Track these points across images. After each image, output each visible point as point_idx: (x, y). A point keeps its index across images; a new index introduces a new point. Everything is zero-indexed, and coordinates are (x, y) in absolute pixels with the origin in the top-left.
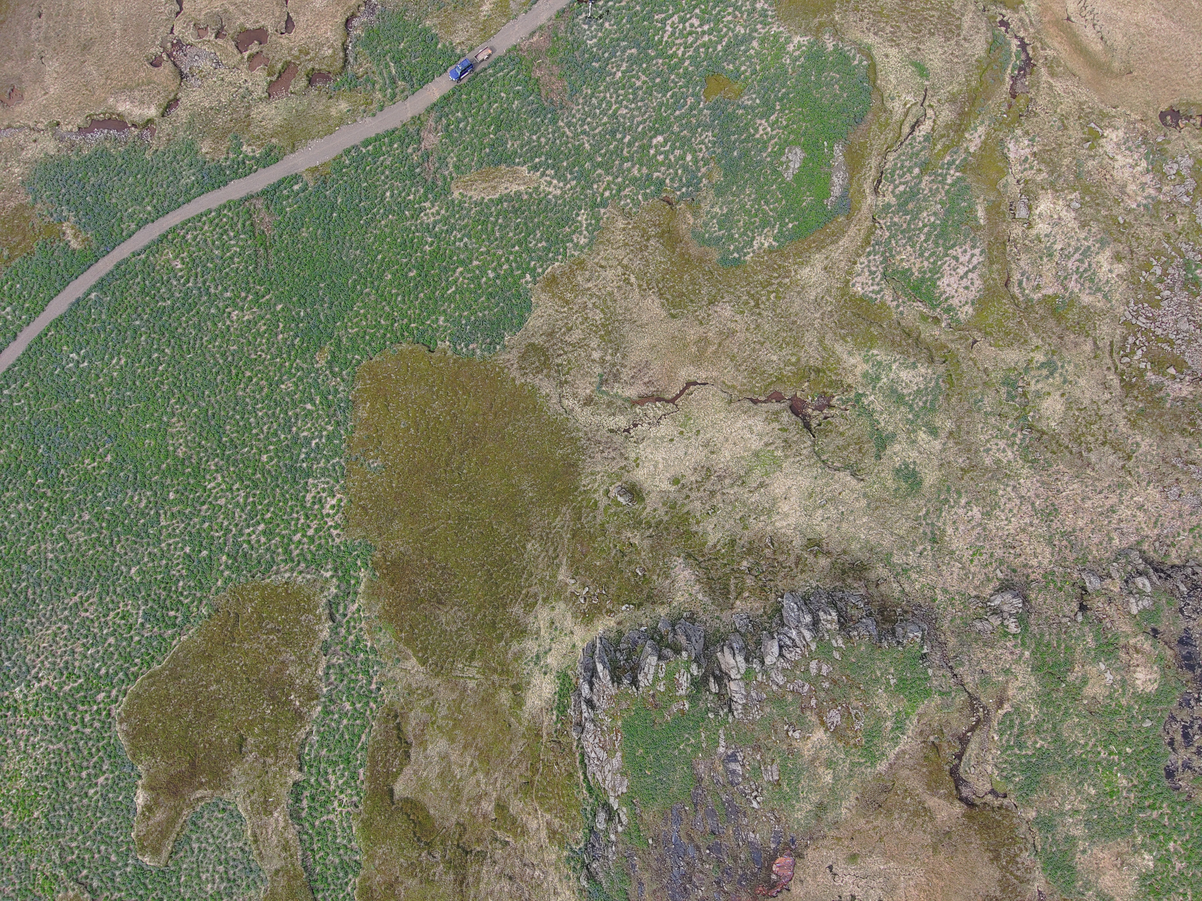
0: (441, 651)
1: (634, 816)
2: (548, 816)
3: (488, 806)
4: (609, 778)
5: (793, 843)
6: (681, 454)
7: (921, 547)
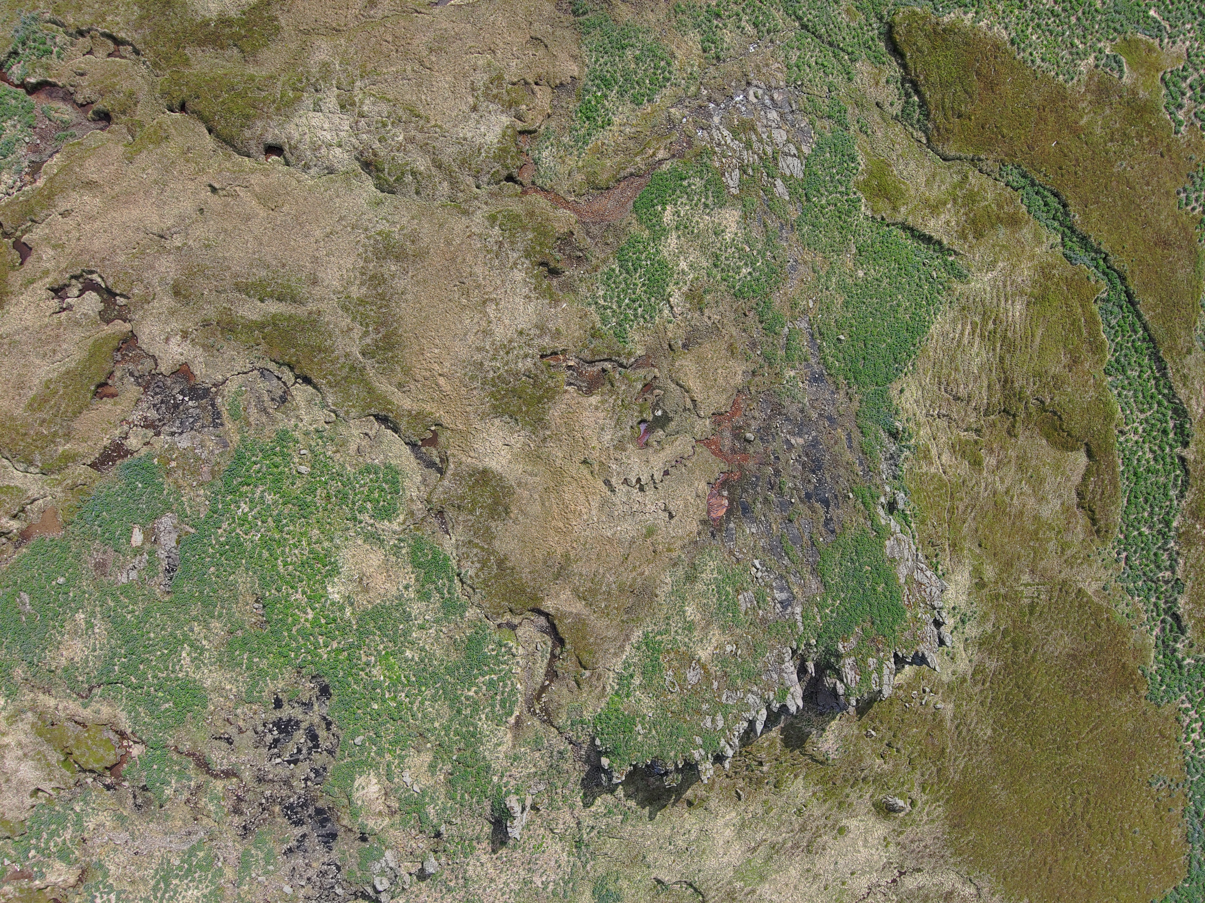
0: (1064, 607)
1: (872, 518)
2: (933, 470)
3: (990, 461)
4: (906, 552)
5: (712, 533)
6: (841, 861)
7: (592, 834)
